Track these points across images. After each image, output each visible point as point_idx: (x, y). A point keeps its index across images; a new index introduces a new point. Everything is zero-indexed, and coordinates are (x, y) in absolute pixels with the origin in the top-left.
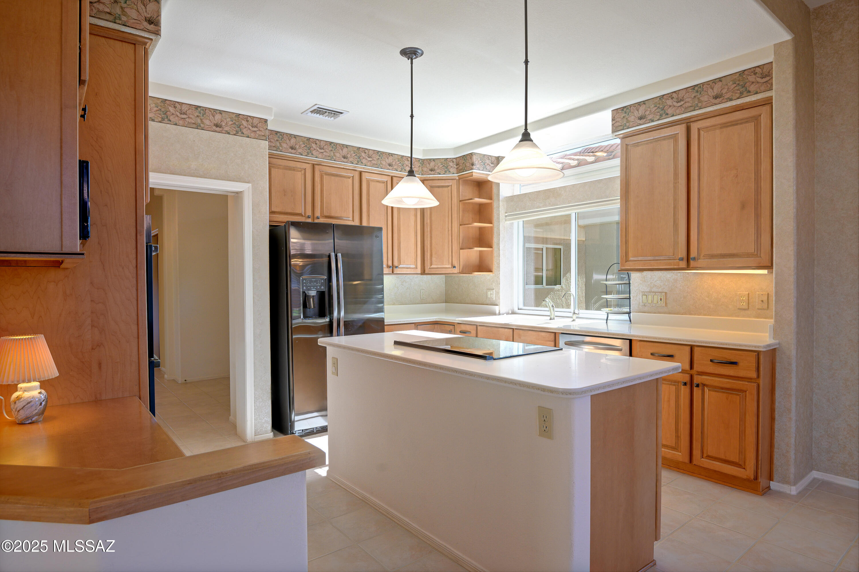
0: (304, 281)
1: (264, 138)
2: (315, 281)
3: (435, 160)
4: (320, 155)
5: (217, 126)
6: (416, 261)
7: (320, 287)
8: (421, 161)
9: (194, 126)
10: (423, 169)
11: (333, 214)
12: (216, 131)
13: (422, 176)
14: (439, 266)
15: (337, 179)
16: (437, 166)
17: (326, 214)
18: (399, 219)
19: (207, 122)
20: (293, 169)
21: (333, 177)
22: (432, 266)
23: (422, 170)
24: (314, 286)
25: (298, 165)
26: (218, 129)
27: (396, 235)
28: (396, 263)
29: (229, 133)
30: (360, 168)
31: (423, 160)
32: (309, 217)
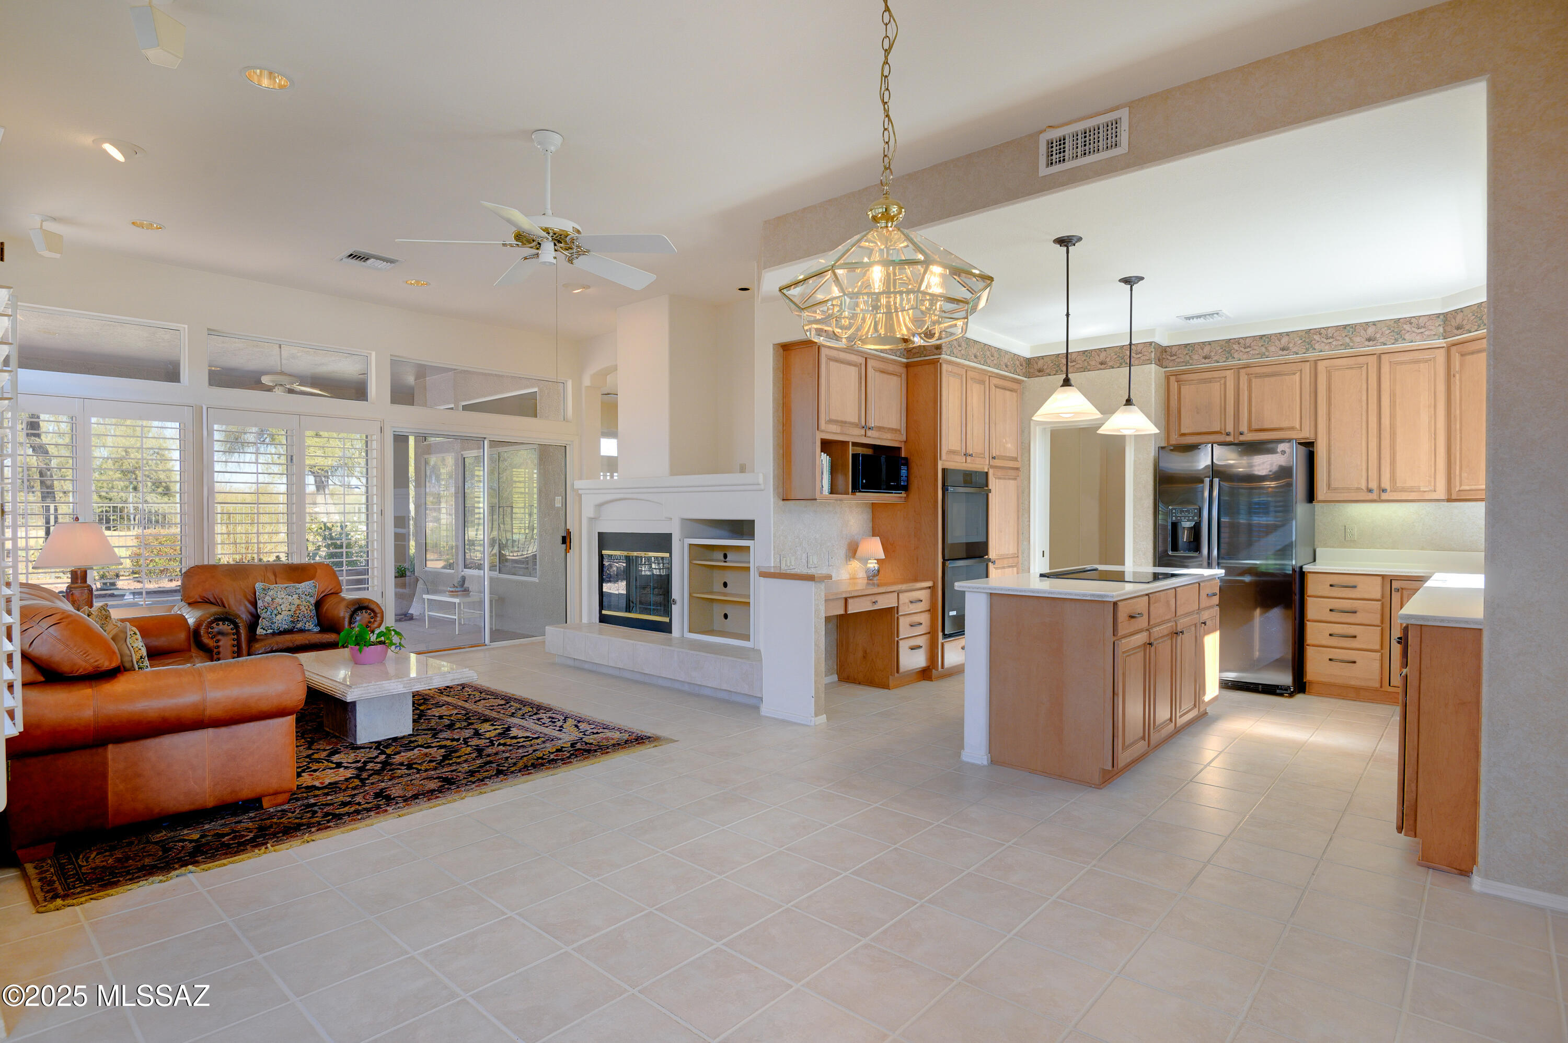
0: (1174, 511)
1: (1149, 362)
2: (1186, 511)
3: (1463, 310)
4: (1245, 357)
5: (1102, 363)
6: (1433, 479)
7: (1193, 517)
8: (1442, 317)
9: (1082, 370)
10: (1446, 328)
11: (1266, 427)
12: (1101, 369)
13: (1445, 340)
14: (1473, 487)
15: (1273, 379)
16: (1466, 318)
17: (1255, 426)
18: (1393, 416)
19: (1093, 363)
20: (1210, 381)
21: (1266, 379)
22: (1463, 488)
23: (1445, 331)
24: (1185, 517)
25: (1216, 374)
26: (1103, 366)
27: (1386, 443)
28: (1386, 484)
29: (1113, 368)
30: (1311, 355)
31: (1445, 315)
32: (1228, 434)
